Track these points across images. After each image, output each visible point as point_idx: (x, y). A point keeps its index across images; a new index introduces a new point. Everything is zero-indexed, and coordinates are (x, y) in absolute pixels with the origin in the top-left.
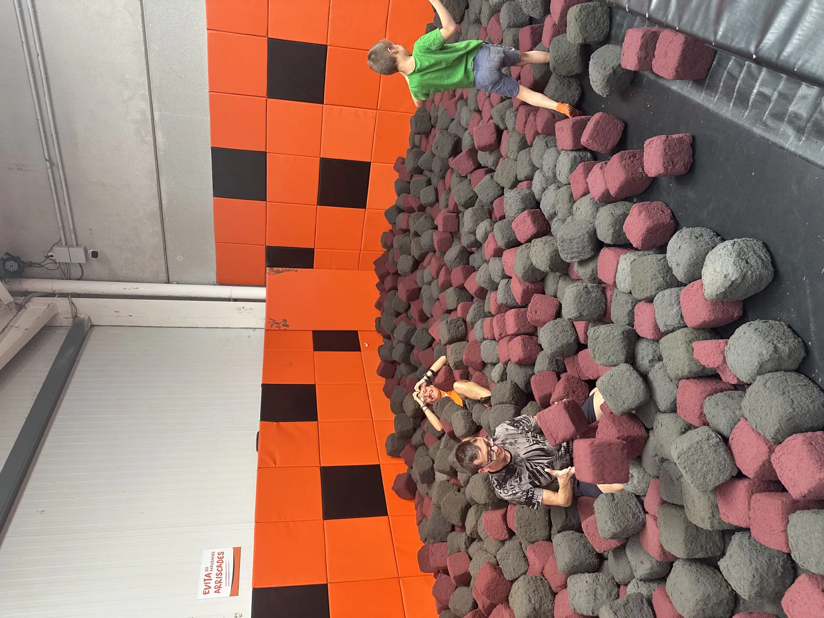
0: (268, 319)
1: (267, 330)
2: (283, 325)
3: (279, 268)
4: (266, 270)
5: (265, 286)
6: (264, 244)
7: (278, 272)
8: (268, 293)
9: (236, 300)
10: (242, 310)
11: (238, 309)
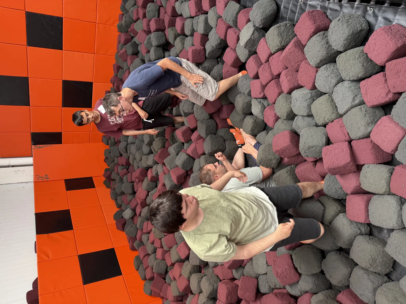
0: (35, 175)
1: (35, 182)
2: (45, 178)
3: (40, 145)
4: (32, 147)
5: (32, 156)
6: (30, 131)
7: (40, 147)
8: (34, 160)
9: (13, 166)
10: (17, 172)
11: (15, 171)
